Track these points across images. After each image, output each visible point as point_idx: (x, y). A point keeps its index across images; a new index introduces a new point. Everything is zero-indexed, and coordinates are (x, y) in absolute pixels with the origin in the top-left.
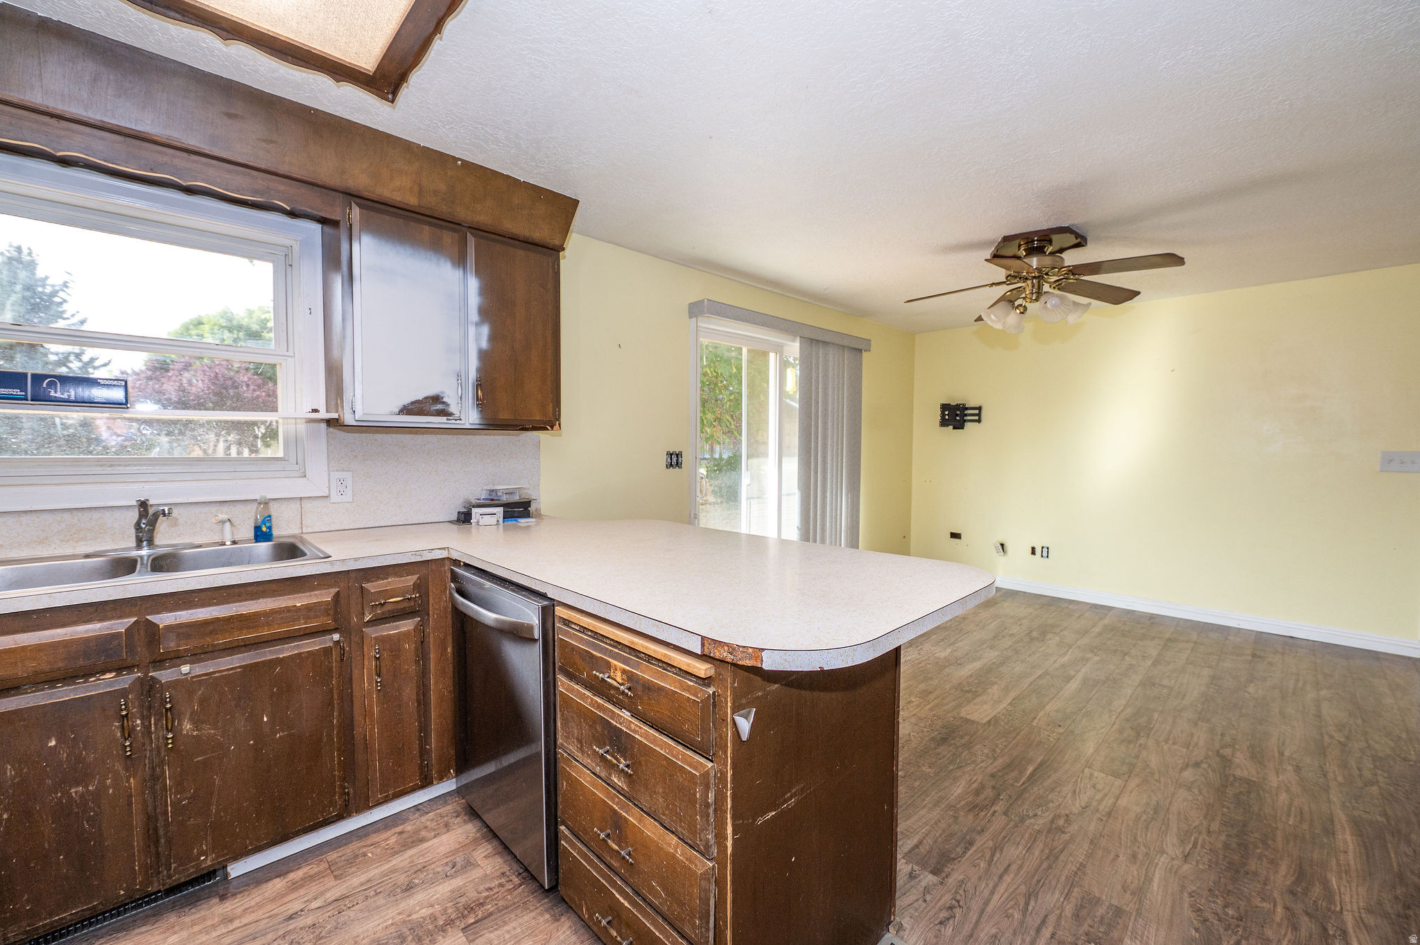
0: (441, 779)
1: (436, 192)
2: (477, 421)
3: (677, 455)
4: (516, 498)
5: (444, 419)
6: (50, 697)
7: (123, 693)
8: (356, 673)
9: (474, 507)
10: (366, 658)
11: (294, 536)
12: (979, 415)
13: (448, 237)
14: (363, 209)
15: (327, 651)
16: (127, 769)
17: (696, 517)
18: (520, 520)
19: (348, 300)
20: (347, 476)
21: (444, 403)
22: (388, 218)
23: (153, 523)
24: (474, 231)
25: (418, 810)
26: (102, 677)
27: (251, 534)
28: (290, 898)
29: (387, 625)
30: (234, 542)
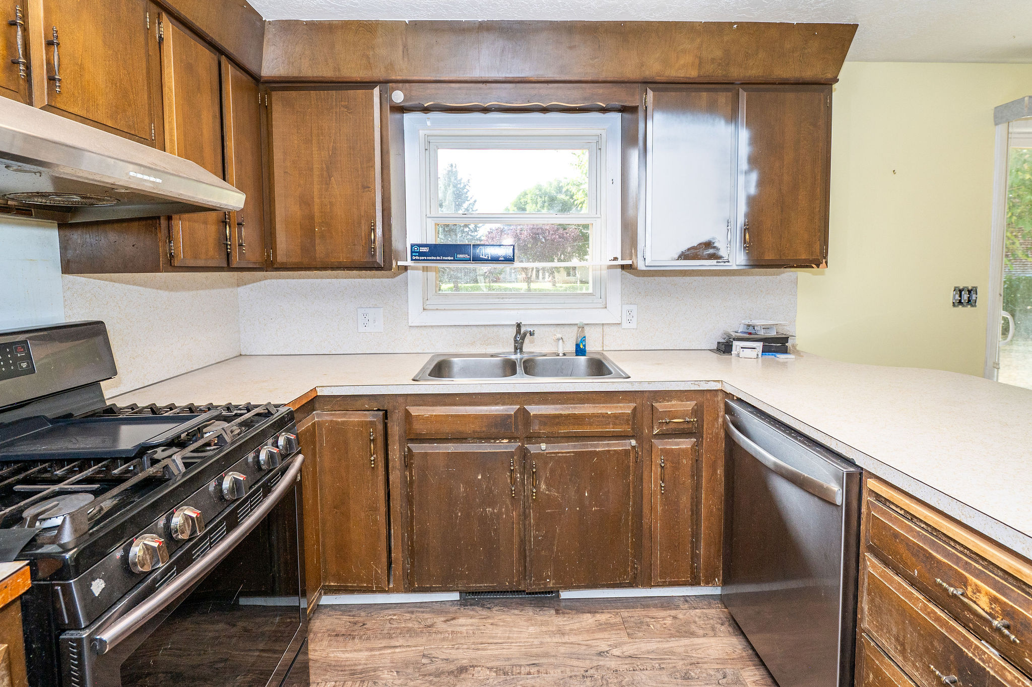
0: (707, 583)
1: (713, 60)
2: (744, 263)
3: (969, 292)
4: (773, 334)
5: (714, 262)
6: (480, 448)
7: (511, 454)
8: (646, 474)
9: (734, 339)
10: (653, 464)
11: (598, 353)
13: (723, 98)
14: (655, 92)
15: (627, 452)
16: (512, 504)
17: (996, 366)
18: (778, 355)
19: (643, 168)
20: (634, 308)
21: (715, 247)
22: (673, 94)
23: (523, 338)
24: (745, 86)
25: (686, 601)
26: (502, 441)
27: (573, 349)
28: (598, 637)
29: (669, 440)
30: (564, 355)
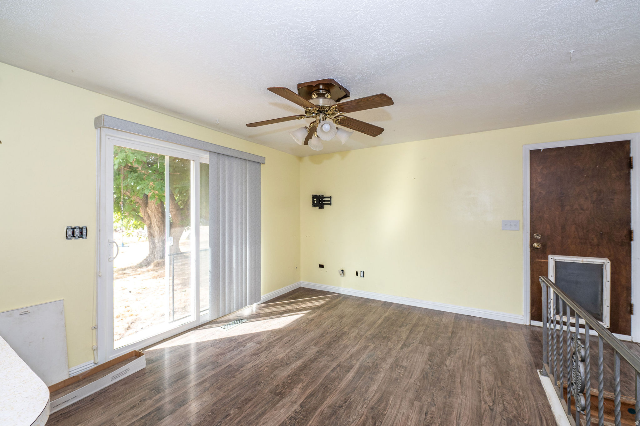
3: (81, 229)
12: (330, 201)
